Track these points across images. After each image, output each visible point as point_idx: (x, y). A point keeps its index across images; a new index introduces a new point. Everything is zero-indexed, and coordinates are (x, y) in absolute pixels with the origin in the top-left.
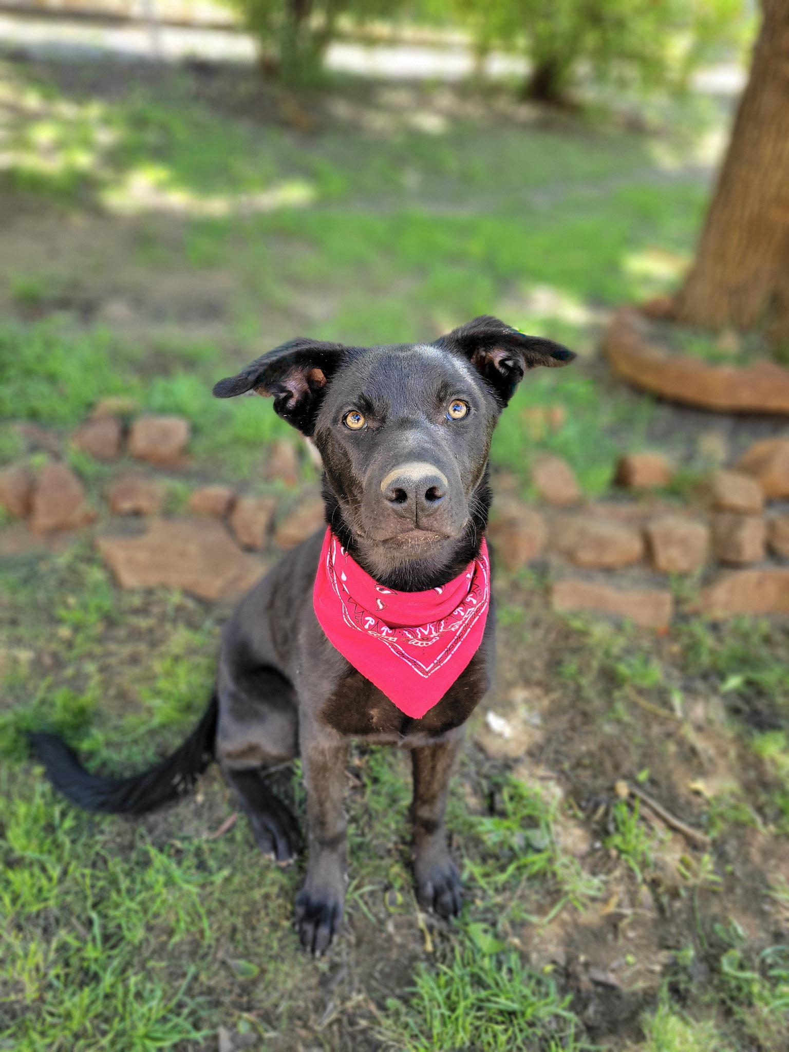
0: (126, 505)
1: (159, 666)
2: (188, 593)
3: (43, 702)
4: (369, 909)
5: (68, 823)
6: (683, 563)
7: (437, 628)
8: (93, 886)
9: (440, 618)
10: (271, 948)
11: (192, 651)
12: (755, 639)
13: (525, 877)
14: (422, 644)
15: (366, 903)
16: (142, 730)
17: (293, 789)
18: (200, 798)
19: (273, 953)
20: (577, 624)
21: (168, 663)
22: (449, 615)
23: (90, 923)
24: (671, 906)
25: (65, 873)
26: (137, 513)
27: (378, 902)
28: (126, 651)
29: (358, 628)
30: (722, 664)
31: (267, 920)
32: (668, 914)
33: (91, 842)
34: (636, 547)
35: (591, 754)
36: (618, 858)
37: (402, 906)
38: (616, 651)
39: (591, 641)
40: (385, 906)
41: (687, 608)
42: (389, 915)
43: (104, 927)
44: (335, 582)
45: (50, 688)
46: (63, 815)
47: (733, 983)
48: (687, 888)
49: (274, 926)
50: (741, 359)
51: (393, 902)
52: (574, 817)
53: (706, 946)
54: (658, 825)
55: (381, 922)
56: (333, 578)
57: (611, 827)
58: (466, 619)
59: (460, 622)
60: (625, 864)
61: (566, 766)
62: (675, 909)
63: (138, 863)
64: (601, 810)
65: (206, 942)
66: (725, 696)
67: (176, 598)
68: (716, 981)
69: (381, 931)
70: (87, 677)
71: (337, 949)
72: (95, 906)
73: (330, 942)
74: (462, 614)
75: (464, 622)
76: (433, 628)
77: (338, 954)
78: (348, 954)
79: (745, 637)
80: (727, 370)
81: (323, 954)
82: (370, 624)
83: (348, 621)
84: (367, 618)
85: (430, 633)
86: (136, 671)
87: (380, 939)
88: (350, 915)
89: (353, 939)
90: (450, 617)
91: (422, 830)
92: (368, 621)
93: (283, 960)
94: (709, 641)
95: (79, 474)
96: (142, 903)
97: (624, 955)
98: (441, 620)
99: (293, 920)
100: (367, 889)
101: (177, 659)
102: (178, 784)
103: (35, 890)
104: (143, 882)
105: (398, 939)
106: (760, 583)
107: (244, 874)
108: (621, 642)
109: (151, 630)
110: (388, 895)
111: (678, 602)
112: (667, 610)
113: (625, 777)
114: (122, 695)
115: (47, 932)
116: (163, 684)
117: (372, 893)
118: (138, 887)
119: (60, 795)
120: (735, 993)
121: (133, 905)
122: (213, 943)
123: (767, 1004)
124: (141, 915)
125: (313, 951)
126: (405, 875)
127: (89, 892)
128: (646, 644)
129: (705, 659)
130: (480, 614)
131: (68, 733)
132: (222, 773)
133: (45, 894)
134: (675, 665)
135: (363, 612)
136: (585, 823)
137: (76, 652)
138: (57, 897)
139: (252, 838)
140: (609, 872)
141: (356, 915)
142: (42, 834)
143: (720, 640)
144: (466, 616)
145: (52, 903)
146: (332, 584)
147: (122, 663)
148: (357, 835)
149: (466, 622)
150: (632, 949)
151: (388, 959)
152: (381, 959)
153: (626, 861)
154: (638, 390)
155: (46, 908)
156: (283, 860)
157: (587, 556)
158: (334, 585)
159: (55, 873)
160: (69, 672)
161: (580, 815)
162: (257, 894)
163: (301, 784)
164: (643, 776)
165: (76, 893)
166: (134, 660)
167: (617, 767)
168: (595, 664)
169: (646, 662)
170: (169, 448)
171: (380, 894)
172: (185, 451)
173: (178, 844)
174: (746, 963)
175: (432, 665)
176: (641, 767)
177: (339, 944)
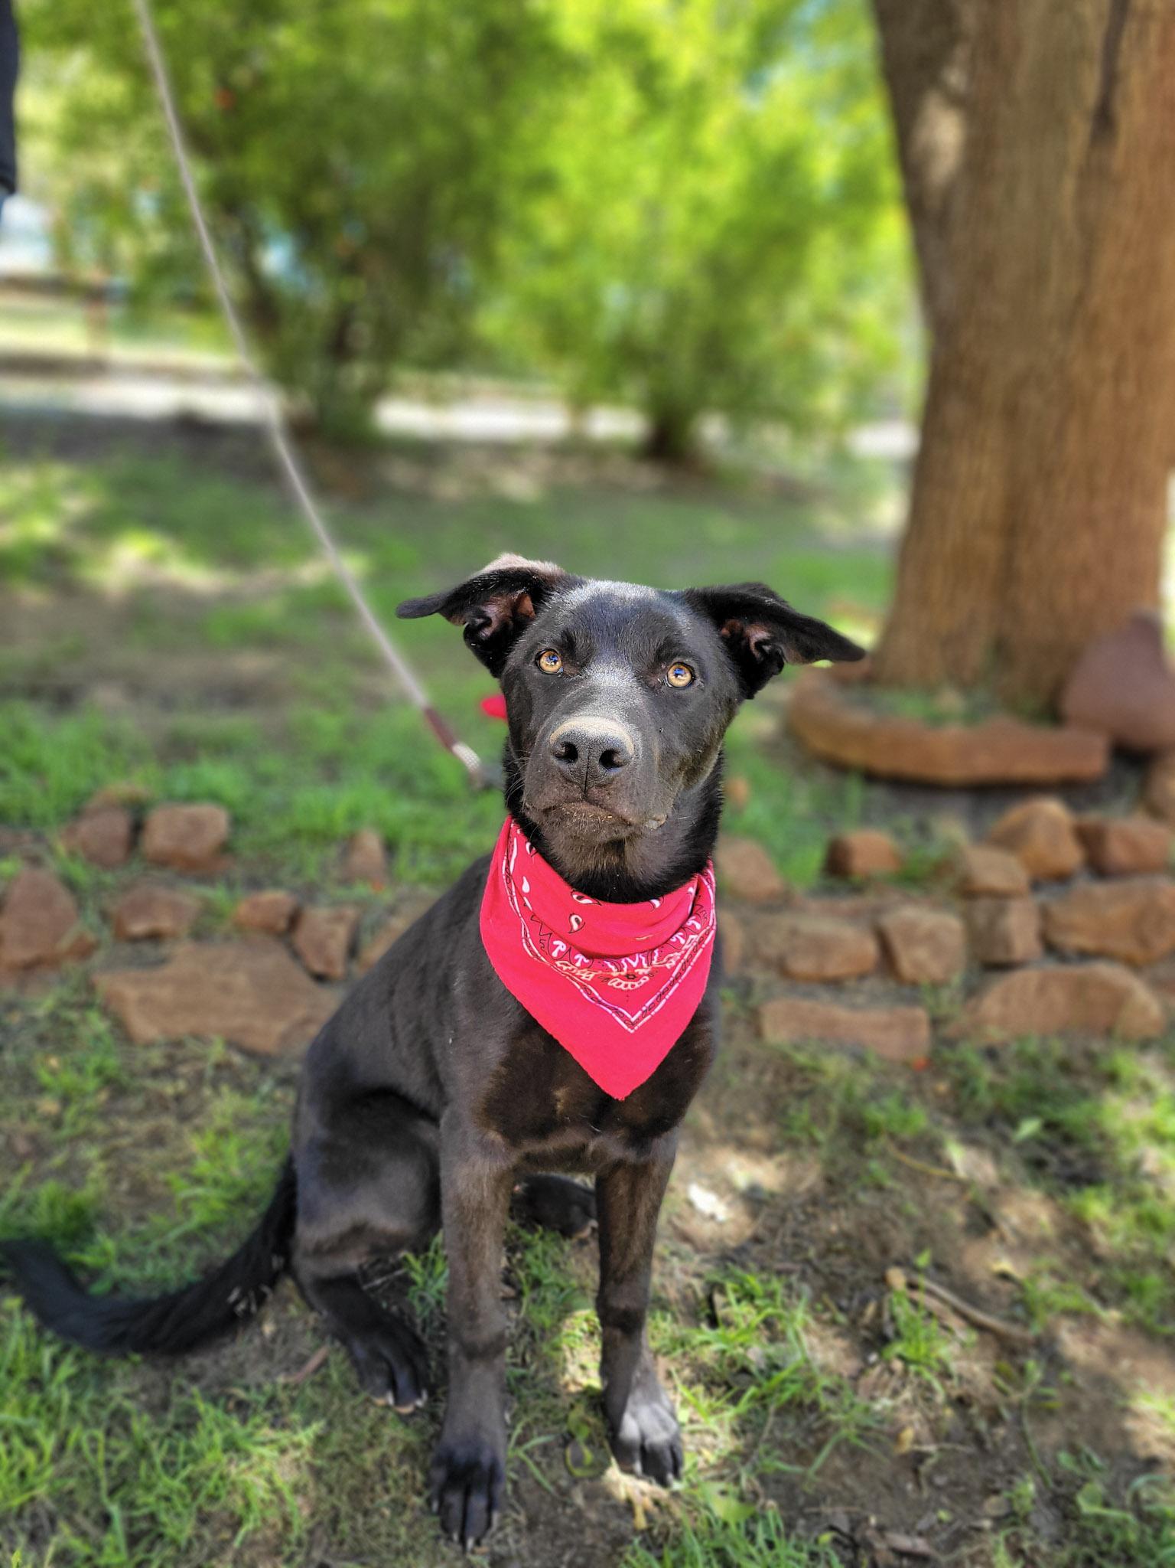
0: (139, 927)
1: (196, 1144)
2: (232, 1044)
3: (17, 1204)
4: (543, 1472)
5: (66, 1370)
6: (935, 969)
7: (649, 957)
8: (108, 1464)
9: (654, 947)
10: (398, 1537)
11: (242, 1122)
12: (1049, 1066)
13: (772, 1409)
14: (626, 986)
15: (538, 1464)
16: (174, 1234)
17: (412, 1307)
18: (268, 1329)
19: (400, 1544)
20: (801, 1058)
21: (210, 1137)
22: (666, 942)
23: (106, 1520)
24: (992, 1435)
25: (61, 1447)
26: (155, 937)
27: (555, 1462)
28: (142, 1128)
29: (543, 959)
30: (1009, 1103)
31: (387, 1498)
32: (989, 1446)
33: (103, 1399)
34: (870, 948)
35: (846, 1236)
36: (906, 1372)
37: (592, 1466)
38: (859, 1091)
39: (824, 1081)
40: (567, 1467)
41: (948, 1031)
42: (575, 1481)
43: (130, 1522)
44: (514, 894)
45: (28, 1182)
46: (55, 1362)
47: (1099, 1530)
48: (1010, 1407)
49: (399, 1507)
50: (971, 718)
51: (578, 1462)
52: (833, 1322)
53: (1052, 1485)
54: (954, 1322)
55: (564, 1493)
56: (511, 889)
57: (889, 1331)
58: (686, 950)
59: (678, 955)
60: (916, 1381)
61: (812, 1253)
62: (998, 1439)
63: (177, 1427)
64: (871, 1310)
65: (293, 1536)
66: (1021, 1146)
67: (217, 1051)
68: (1074, 1533)
69: (565, 1505)
70: (86, 1166)
71: (500, 1535)
72: (112, 1492)
73: (489, 1524)
74: (682, 941)
75: (682, 957)
76: (644, 959)
77: (503, 1542)
78: (517, 1542)
79: (1034, 1064)
80: (954, 731)
81: (478, 1543)
82: (560, 951)
83: (530, 947)
84: (556, 943)
85: (640, 966)
86: (160, 1154)
87: (564, 1517)
88: (515, 1483)
89: (522, 1519)
90: (666, 946)
91: (618, 1333)
92: (557, 946)
93: (417, 1555)
94: (987, 1074)
95: (71, 885)
96: (189, 1480)
97: (935, 1511)
98: (654, 949)
99: (427, 1493)
100: (538, 1441)
101: (223, 1133)
102: (237, 1302)
103: (15, 1474)
104: (189, 1450)
105: (593, 1516)
106: (1042, 989)
107: (347, 1430)
108: (865, 1081)
109: (178, 1098)
110: (569, 1452)
111: (936, 1023)
112: (924, 1033)
113: (898, 1263)
114: (139, 1189)
115: (35, 1539)
116: (203, 1167)
117: (545, 1449)
118: (181, 1458)
119: (49, 1335)
120: (1105, 1547)
121: (176, 1484)
122: (305, 1537)
123: (1152, 1556)
124: (188, 1499)
125: (463, 1540)
126: (592, 1420)
127: (101, 1472)
128: (901, 1084)
129: (986, 1099)
130: (703, 946)
131: (59, 1243)
132: (301, 1288)
133: (31, 1479)
134: (944, 1110)
135: (551, 934)
136: (850, 1331)
137: (66, 1132)
138: (51, 1482)
139: (353, 1377)
140: (895, 1393)
141: (525, 1484)
142: (23, 1391)
143: (1002, 1071)
144: (686, 947)
145: (41, 1491)
146: (510, 898)
147: (137, 1145)
148: (515, 1365)
149: (686, 957)
150: (945, 1500)
151: (581, 1545)
152: (570, 1545)
153: (918, 1374)
154: (839, 768)
155: (32, 1500)
156: (405, 1404)
157: (803, 965)
158: (512, 899)
159: (49, 1444)
160: (58, 1160)
161: (842, 1318)
162: (369, 1458)
163: (422, 1299)
164: (923, 1260)
165: (83, 1474)
166: (157, 1139)
167: (885, 1250)
168: (833, 1110)
169: (905, 1104)
170: (201, 846)
171: (558, 1450)
172: (225, 848)
173: (241, 1394)
174: (1112, 1500)
175: (640, 1013)
176: (919, 1249)
177: (501, 1528)
